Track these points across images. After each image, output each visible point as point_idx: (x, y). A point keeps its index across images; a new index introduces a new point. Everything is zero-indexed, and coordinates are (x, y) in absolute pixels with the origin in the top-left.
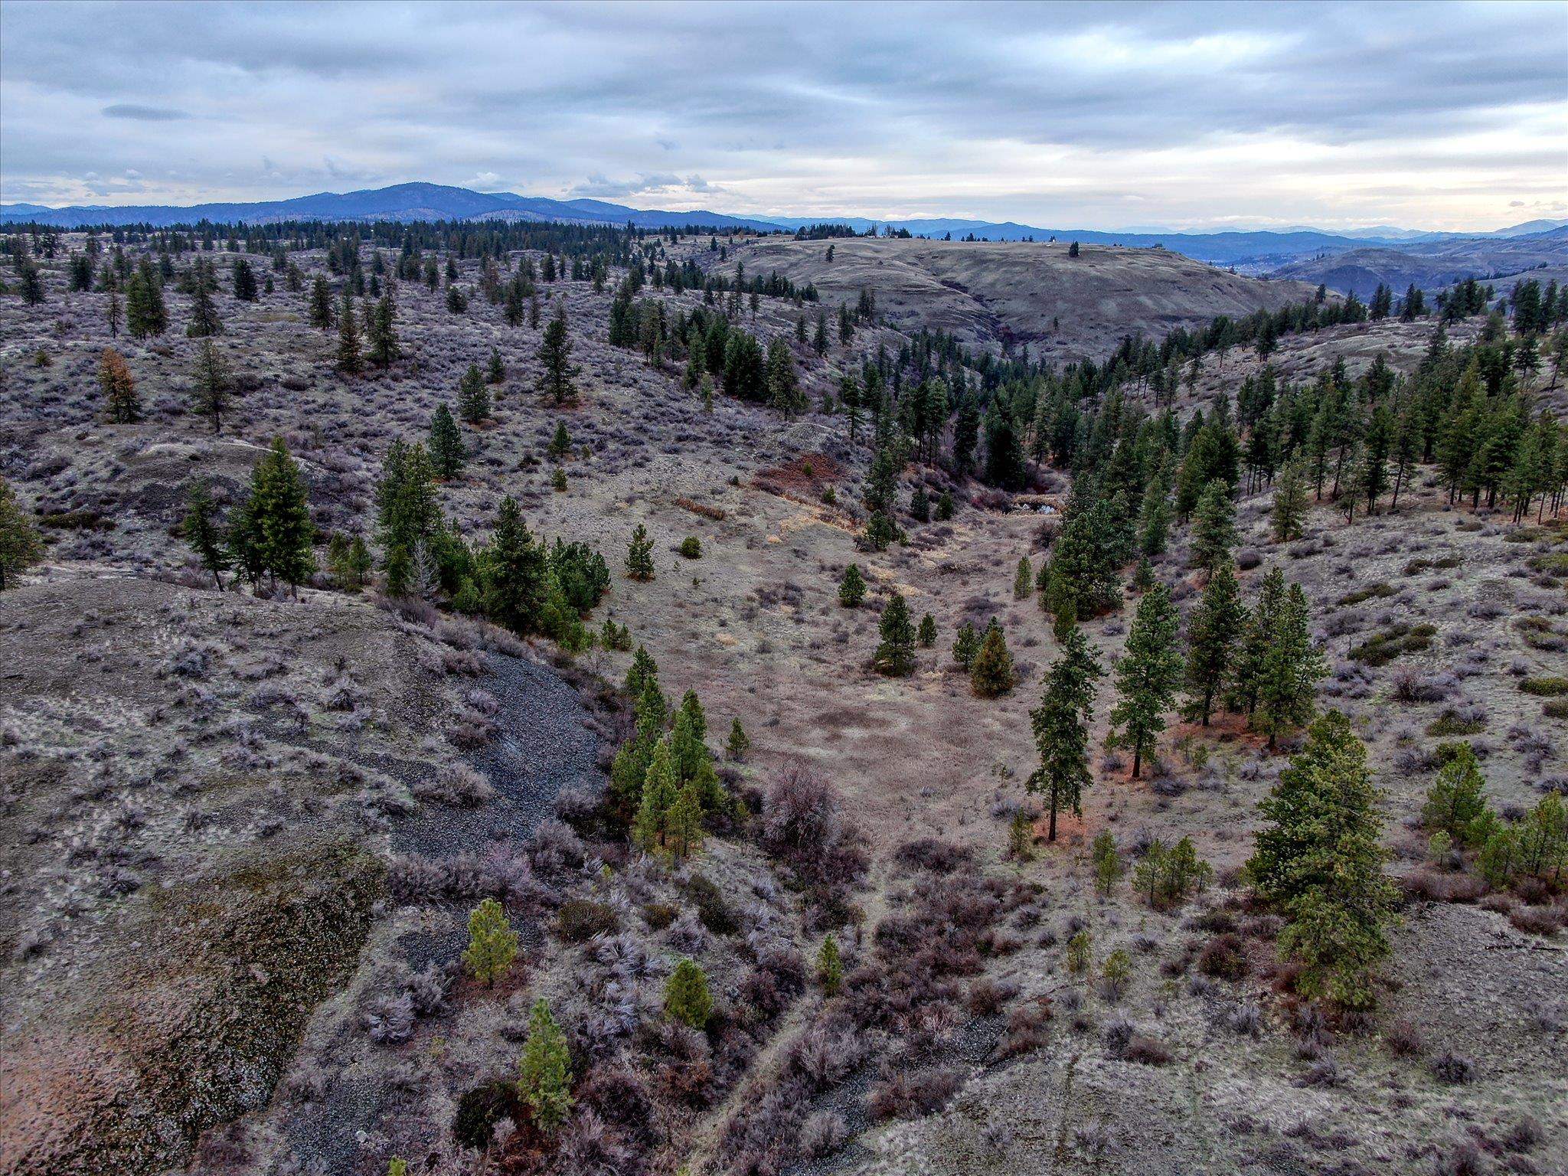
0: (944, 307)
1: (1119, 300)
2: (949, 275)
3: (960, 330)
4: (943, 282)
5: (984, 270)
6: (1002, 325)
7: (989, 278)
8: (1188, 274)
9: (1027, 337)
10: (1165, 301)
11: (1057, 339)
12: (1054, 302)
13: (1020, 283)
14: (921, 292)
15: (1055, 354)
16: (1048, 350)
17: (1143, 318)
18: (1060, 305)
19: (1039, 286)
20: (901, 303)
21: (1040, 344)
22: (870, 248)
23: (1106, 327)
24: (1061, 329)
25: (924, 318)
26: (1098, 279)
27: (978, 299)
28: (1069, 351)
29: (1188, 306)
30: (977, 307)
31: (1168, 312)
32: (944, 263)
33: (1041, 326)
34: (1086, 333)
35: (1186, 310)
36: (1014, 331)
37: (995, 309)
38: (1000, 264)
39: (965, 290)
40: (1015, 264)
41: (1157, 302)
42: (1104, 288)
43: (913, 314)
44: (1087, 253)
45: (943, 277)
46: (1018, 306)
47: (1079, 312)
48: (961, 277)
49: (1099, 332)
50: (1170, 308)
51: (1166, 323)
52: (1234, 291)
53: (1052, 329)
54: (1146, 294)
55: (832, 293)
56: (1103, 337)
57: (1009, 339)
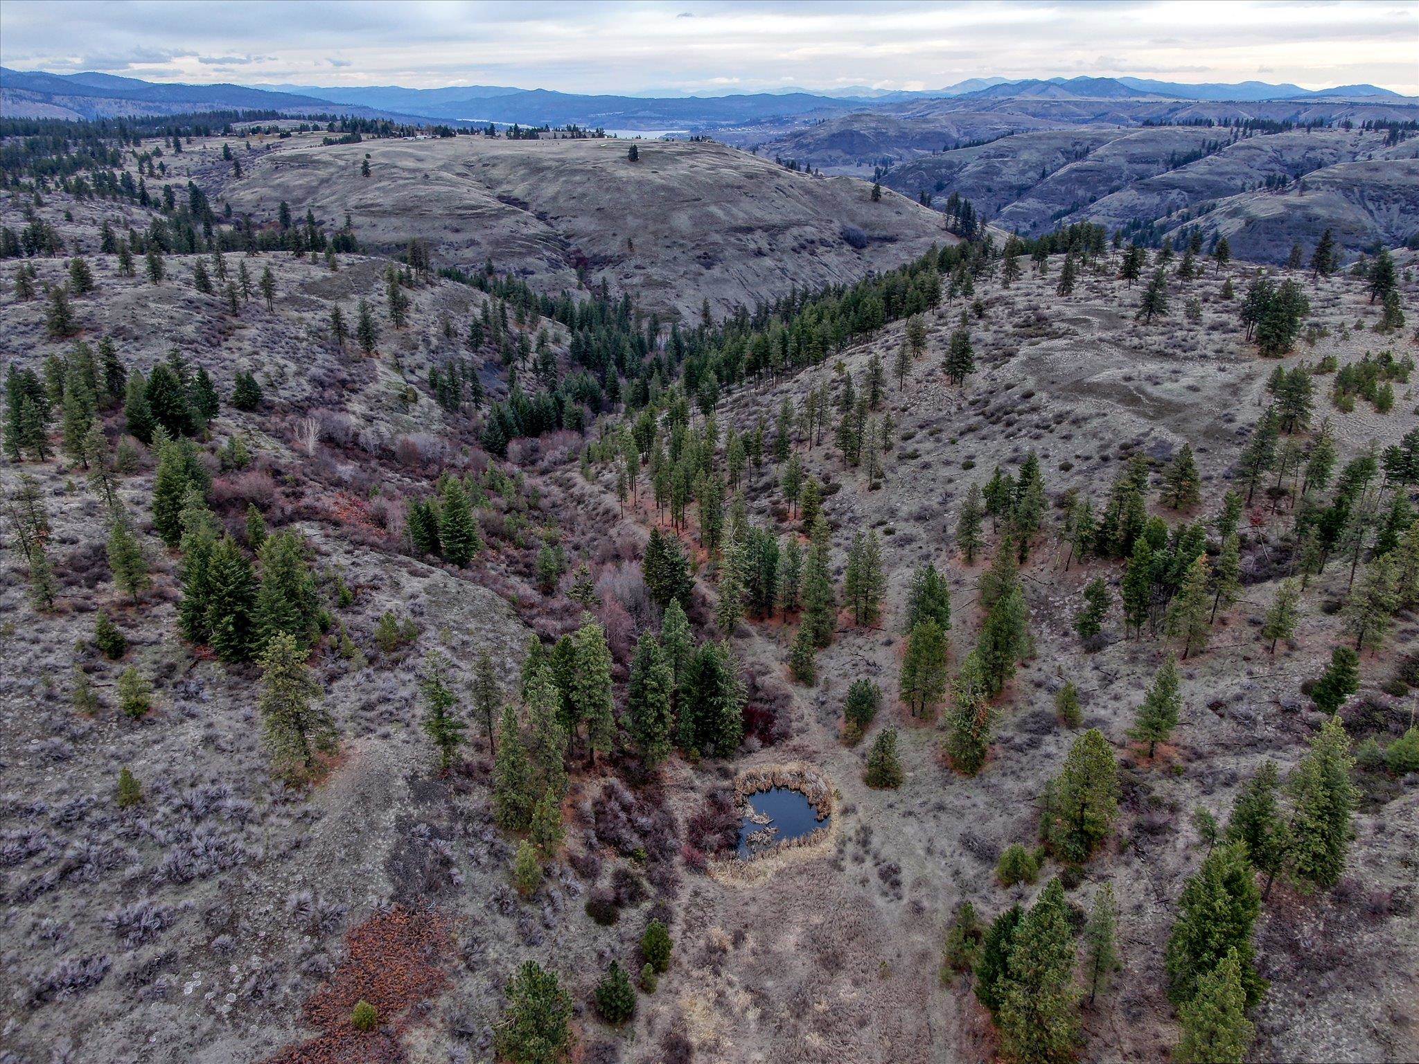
0: (506, 231)
1: (690, 212)
2: (505, 187)
3: (529, 260)
4: (501, 198)
5: (542, 180)
6: (572, 248)
7: (550, 190)
8: (750, 176)
9: (603, 261)
10: (735, 210)
11: (633, 263)
12: (623, 217)
13: (584, 195)
14: (478, 216)
15: (636, 280)
16: (627, 277)
17: (717, 232)
18: (631, 222)
19: (605, 199)
20: (457, 231)
21: (617, 269)
22: (411, 155)
23: (682, 245)
24: (637, 251)
25: (486, 248)
26: (664, 188)
27: (541, 217)
28: (648, 276)
29: (759, 214)
30: (539, 228)
31: (740, 223)
32: (496, 173)
33: (614, 247)
34: (665, 255)
35: (757, 219)
36: (586, 254)
37: (562, 227)
38: (559, 173)
39: (525, 206)
40: (575, 172)
41: (728, 213)
42: (672, 197)
43: (472, 243)
44: (646, 154)
45: (499, 190)
46: (583, 223)
47: (652, 228)
48: (519, 191)
49: (677, 252)
50: (741, 219)
51: (739, 235)
52: (796, 192)
53: (627, 251)
54: (716, 203)
55: (375, 221)
56: (682, 258)
57: (583, 264)
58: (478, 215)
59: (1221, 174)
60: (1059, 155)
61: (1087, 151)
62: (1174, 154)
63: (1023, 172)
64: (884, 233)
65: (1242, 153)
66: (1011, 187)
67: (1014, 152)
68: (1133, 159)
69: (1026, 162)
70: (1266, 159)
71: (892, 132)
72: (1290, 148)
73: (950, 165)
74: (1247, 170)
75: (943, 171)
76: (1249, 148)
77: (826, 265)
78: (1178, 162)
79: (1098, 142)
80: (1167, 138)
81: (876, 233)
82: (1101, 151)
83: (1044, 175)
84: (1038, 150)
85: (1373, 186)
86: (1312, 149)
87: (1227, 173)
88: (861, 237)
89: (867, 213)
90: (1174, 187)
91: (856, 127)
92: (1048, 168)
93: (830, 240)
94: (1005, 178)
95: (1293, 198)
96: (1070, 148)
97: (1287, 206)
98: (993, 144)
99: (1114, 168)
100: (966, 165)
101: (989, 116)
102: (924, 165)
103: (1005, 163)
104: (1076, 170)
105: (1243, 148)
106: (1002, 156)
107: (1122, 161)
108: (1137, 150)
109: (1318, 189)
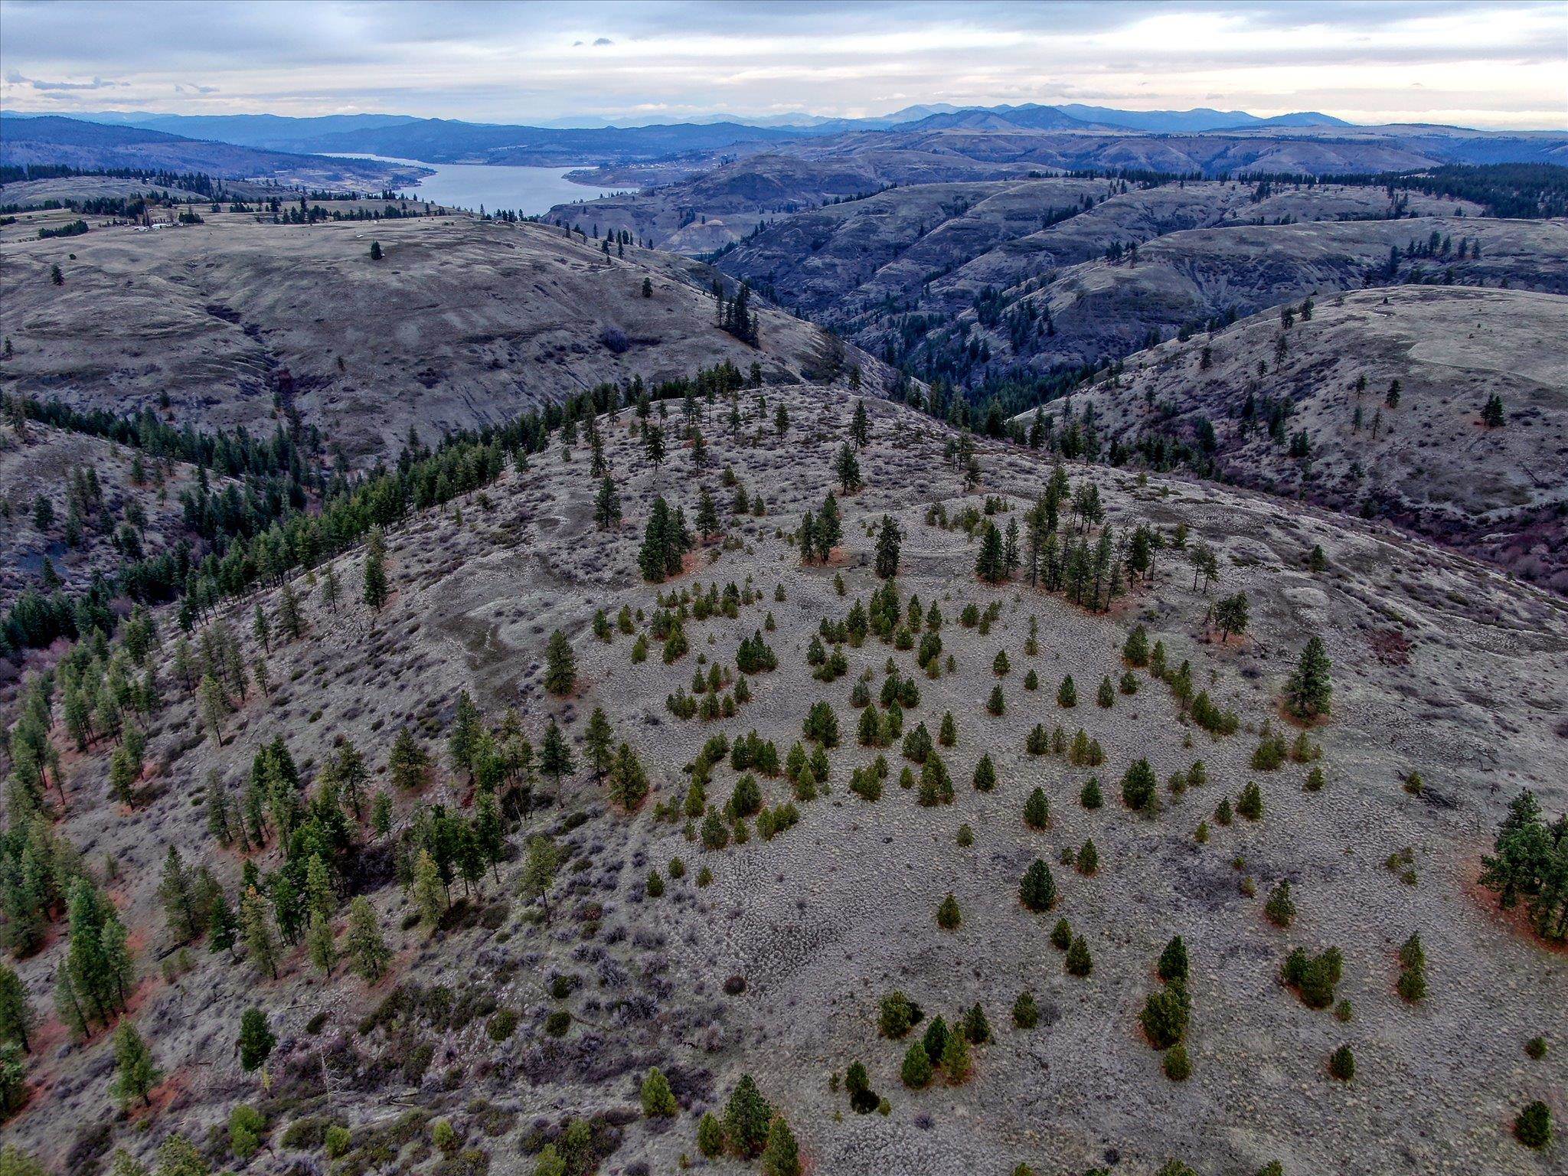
0: (197, 352)
1: (422, 320)
2: (222, 294)
3: (216, 387)
4: (211, 310)
5: (265, 285)
6: (280, 368)
7: (269, 296)
8: (507, 274)
9: (310, 383)
10: (475, 317)
11: (343, 384)
12: (343, 330)
13: (306, 303)
14: (167, 335)
15: (340, 406)
16: (332, 401)
17: (448, 343)
18: (351, 335)
19: (327, 309)
20: (136, 355)
21: (324, 392)
22: (122, 253)
23: (403, 362)
24: (350, 369)
25: (167, 374)
26: (399, 293)
27: (251, 331)
28: (356, 400)
29: (503, 318)
30: (248, 343)
31: (479, 332)
32: (217, 276)
33: (325, 366)
34: (380, 373)
35: (500, 326)
36: (294, 374)
37: (272, 343)
38: (288, 275)
39: (234, 317)
40: (305, 274)
41: (466, 319)
42: (405, 304)
43: (153, 369)
44: (392, 251)
45: (212, 300)
46: (299, 338)
47: (372, 342)
48: (233, 299)
49: (396, 369)
50: (481, 323)
51: (476, 346)
52: (558, 289)
53: (338, 371)
54: (455, 309)
55: (41, 344)
56: (401, 375)
57: (287, 387)
58: (170, 334)
59: (1088, 234)
60: (940, 210)
61: (966, 207)
62: (1051, 211)
63: (901, 229)
64: (648, 335)
65: (1112, 211)
66: (888, 247)
67: (893, 207)
68: (1011, 216)
69: (905, 219)
70: (1136, 216)
71: (799, 175)
72: (1161, 204)
73: (828, 222)
74: (1115, 229)
75: (821, 228)
76: (1120, 205)
77: (573, 375)
78: (1052, 219)
79: (979, 196)
80: (1046, 192)
81: (640, 335)
82: (979, 207)
83: (922, 233)
84: (918, 205)
85: (1205, 257)
86: (1182, 205)
87: (1094, 233)
88: (622, 340)
89: (634, 310)
90: (1041, 250)
91: (759, 169)
92: (927, 225)
93: (586, 345)
94: (882, 236)
95: (1124, 271)
96: (951, 202)
97: (1118, 279)
98: (873, 199)
99: (991, 226)
100: (844, 222)
101: (908, 155)
102: (801, 222)
103: (882, 220)
104: (952, 228)
105: (1114, 205)
106: (880, 212)
107: (999, 218)
108: (1016, 205)
109: (1150, 260)
